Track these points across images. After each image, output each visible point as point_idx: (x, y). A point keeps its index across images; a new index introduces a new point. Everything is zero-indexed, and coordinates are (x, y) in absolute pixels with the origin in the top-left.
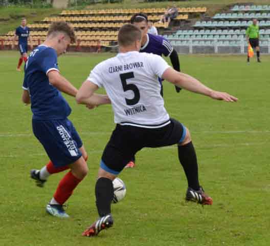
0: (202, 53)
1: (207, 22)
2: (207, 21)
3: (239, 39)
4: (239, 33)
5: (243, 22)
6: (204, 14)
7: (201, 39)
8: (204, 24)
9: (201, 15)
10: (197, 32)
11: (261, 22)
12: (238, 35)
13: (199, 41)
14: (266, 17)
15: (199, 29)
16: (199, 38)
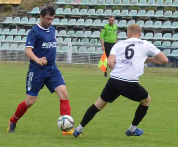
0: (14, 60)
1: (21, 18)
2: (21, 16)
3: (64, 43)
4: (65, 35)
5: (71, 20)
6: (18, 7)
7: (12, 41)
8: (18, 21)
9: (13, 8)
10: (7, 31)
11: (95, 21)
12: (64, 38)
13: (10, 43)
14: (102, 14)
15: (11, 27)
16: (10, 39)
